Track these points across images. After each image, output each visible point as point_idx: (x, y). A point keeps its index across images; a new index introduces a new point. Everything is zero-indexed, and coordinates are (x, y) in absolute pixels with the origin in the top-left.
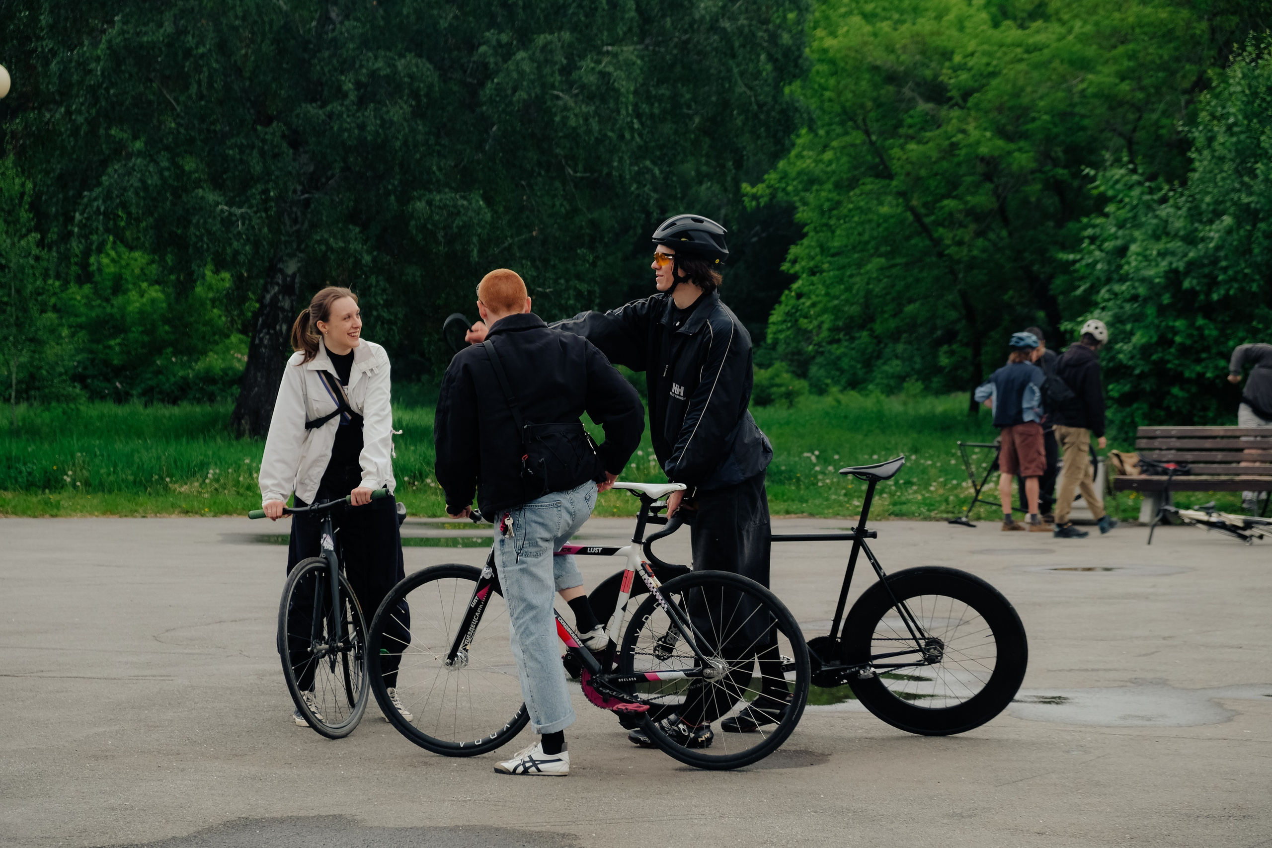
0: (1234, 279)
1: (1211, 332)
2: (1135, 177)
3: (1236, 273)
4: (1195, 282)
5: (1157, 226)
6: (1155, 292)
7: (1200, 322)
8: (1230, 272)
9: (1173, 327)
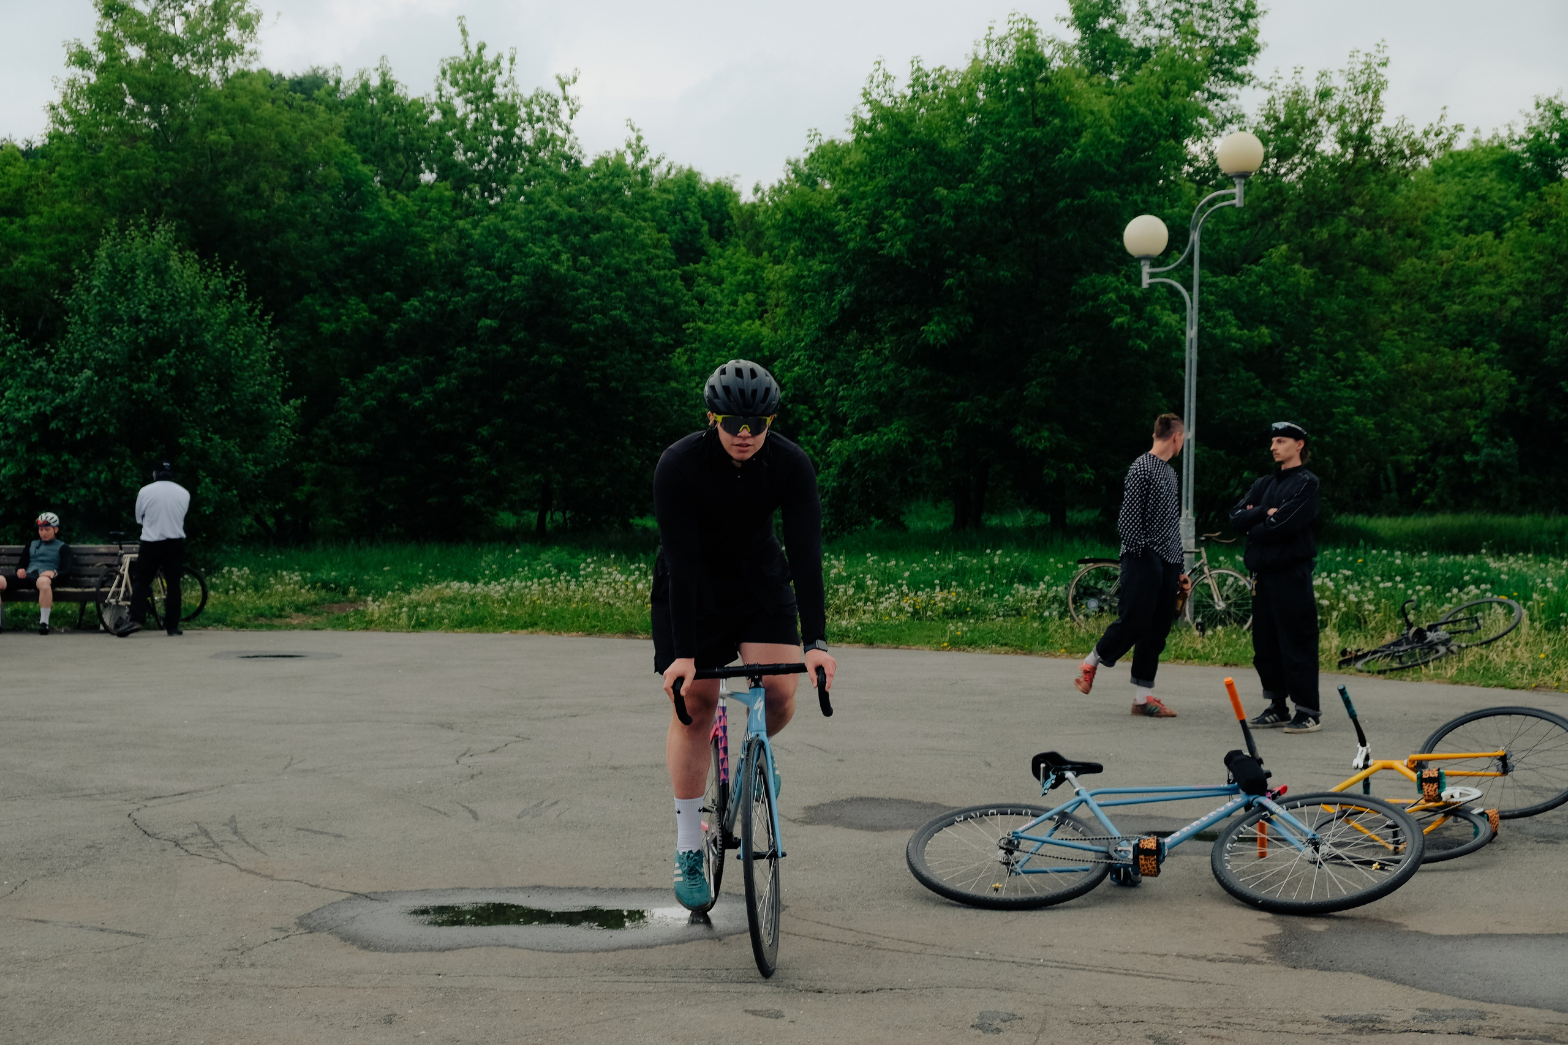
0: (95, 422)
1: (75, 465)
2: (12, 335)
3: (96, 417)
4: (60, 424)
5: (32, 377)
6: (23, 432)
7: (66, 457)
8: (92, 417)
9: (40, 461)
